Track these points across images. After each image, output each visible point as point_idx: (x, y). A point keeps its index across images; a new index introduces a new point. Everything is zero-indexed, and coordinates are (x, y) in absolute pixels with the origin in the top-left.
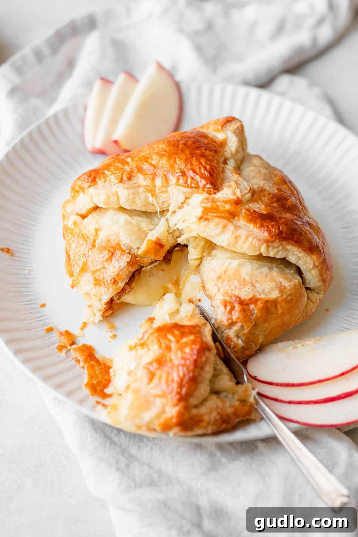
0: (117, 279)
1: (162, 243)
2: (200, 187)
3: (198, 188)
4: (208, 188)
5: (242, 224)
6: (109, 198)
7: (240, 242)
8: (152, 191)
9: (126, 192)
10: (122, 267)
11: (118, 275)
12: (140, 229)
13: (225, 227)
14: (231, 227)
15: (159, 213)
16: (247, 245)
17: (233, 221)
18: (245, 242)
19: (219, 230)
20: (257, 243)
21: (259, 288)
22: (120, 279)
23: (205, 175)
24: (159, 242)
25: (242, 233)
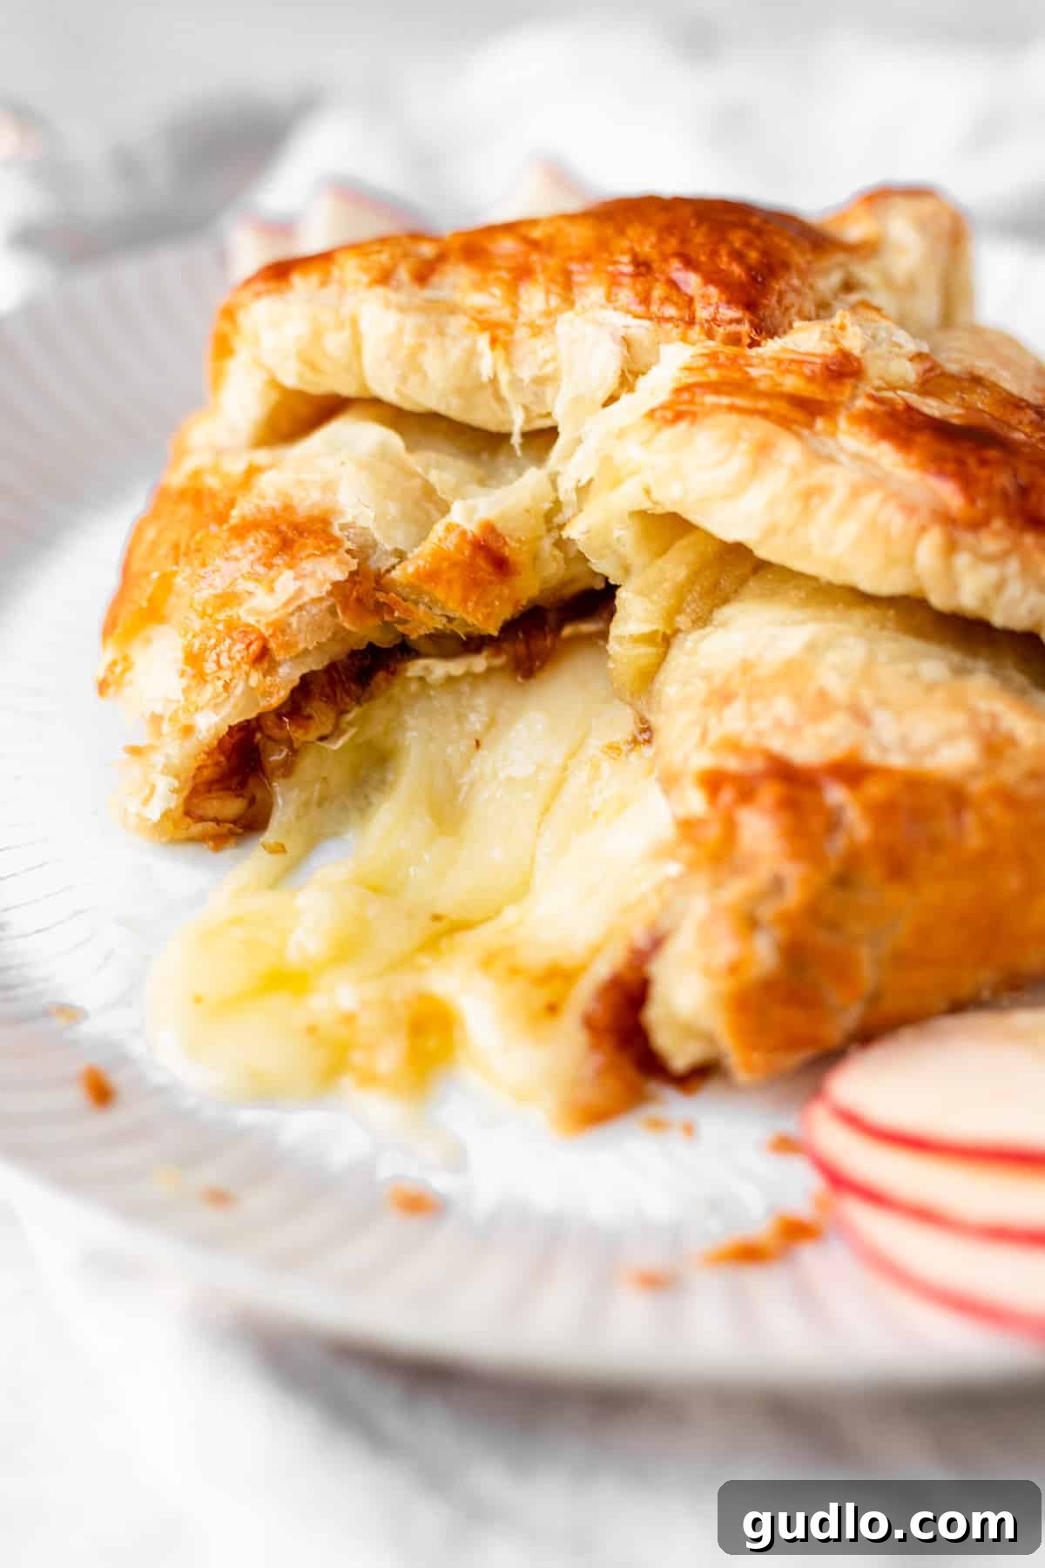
0: (273, 645)
1: (507, 552)
2: (697, 320)
3: (691, 322)
4: (731, 322)
5: (841, 449)
6: (317, 335)
7: (824, 514)
8: (499, 334)
9: (391, 320)
10: (306, 599)
11: (280, 627)
12: (429, 492)
13: (763, 449)
14: (790, 451)
15: (516, 440)
16: (850, 530)
17: (806, 432)
18: (842, 514)
19: (738, 462)
20: (896, 521)
21: (886, 727)
22: (287, 646)
23: (731, 274)
24: (494, 545)
25: (840, 479)
